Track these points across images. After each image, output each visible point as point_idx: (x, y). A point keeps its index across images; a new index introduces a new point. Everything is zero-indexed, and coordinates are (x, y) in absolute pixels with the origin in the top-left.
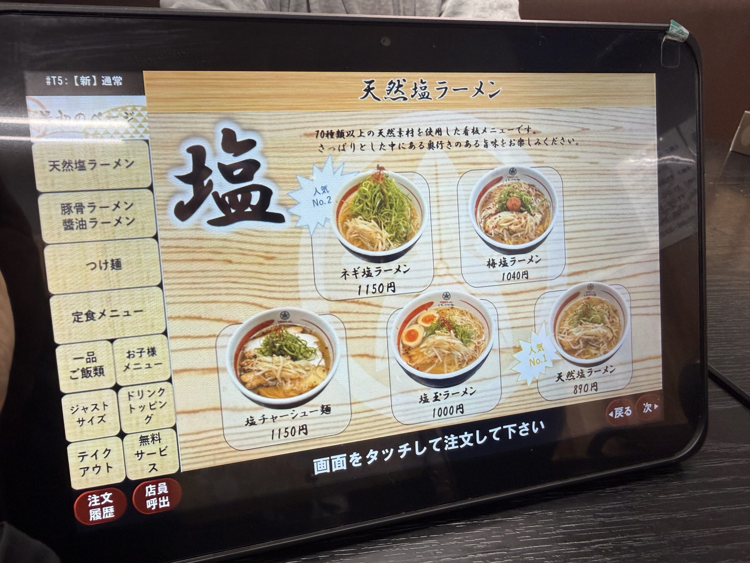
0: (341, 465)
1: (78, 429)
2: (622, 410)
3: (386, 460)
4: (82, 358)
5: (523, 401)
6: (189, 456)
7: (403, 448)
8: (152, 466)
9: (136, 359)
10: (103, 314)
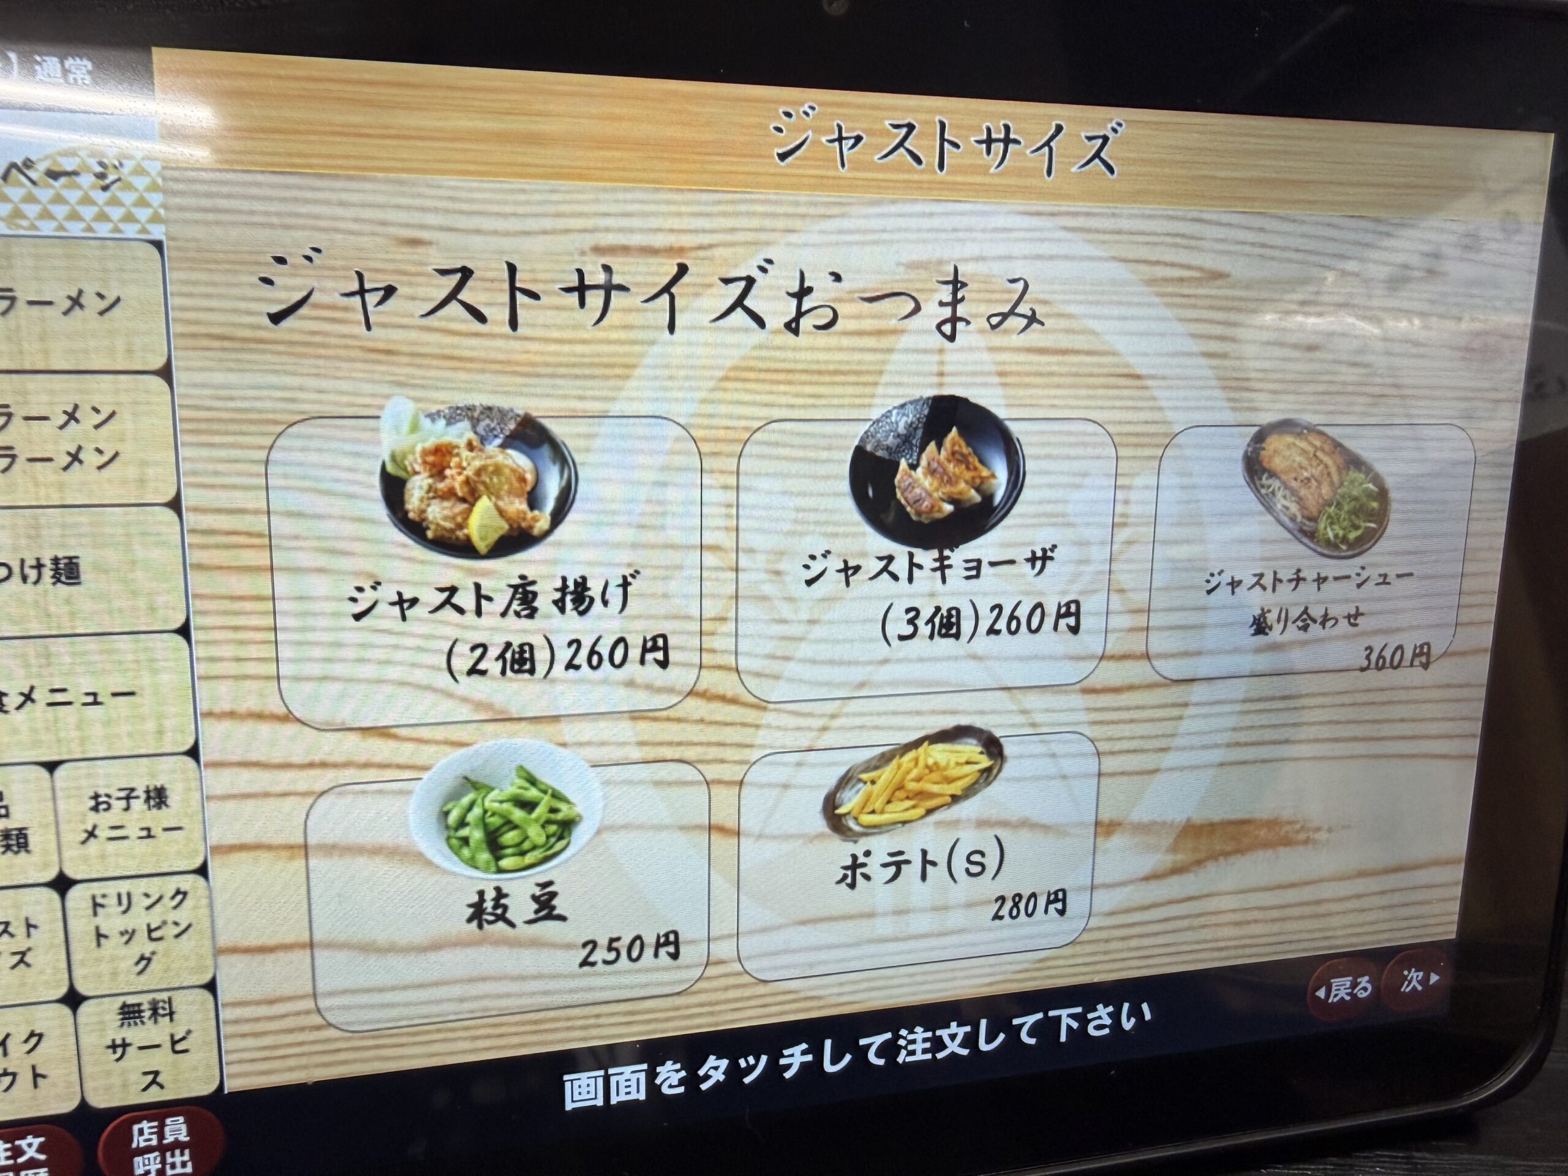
0: (633, 1089)
2: (1348, 984)
3: (747, 1080)
5: (1105, 953)
6: (249, 1055)
7: (792, 1055)
8: (150, 1077)
9: (115, 815)
10: (28, 697)
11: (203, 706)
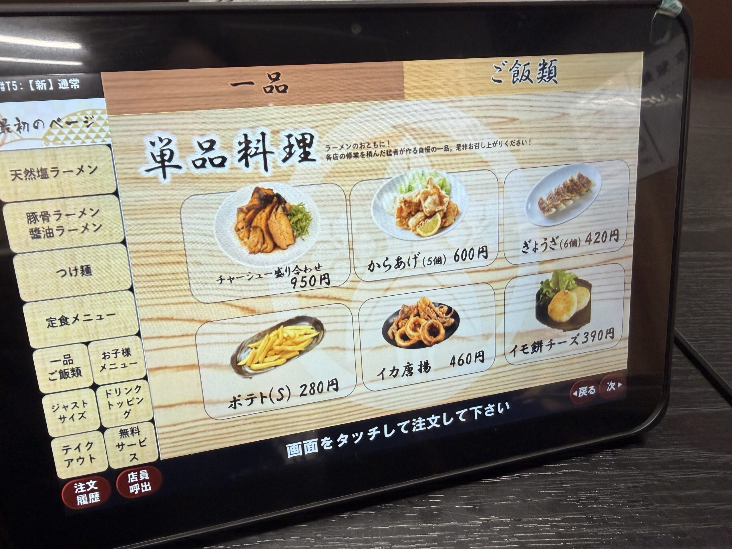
0: (313, 448)
1: (60, 426)
2: (586, 390)
3: (356, 442)
4: (60, 360)
5: (490, 384)
6: (168, 446)
7: (372, 432)
8: (133, 456)
9: (112, 360)
10: (76, 319)
11: (141, 317)
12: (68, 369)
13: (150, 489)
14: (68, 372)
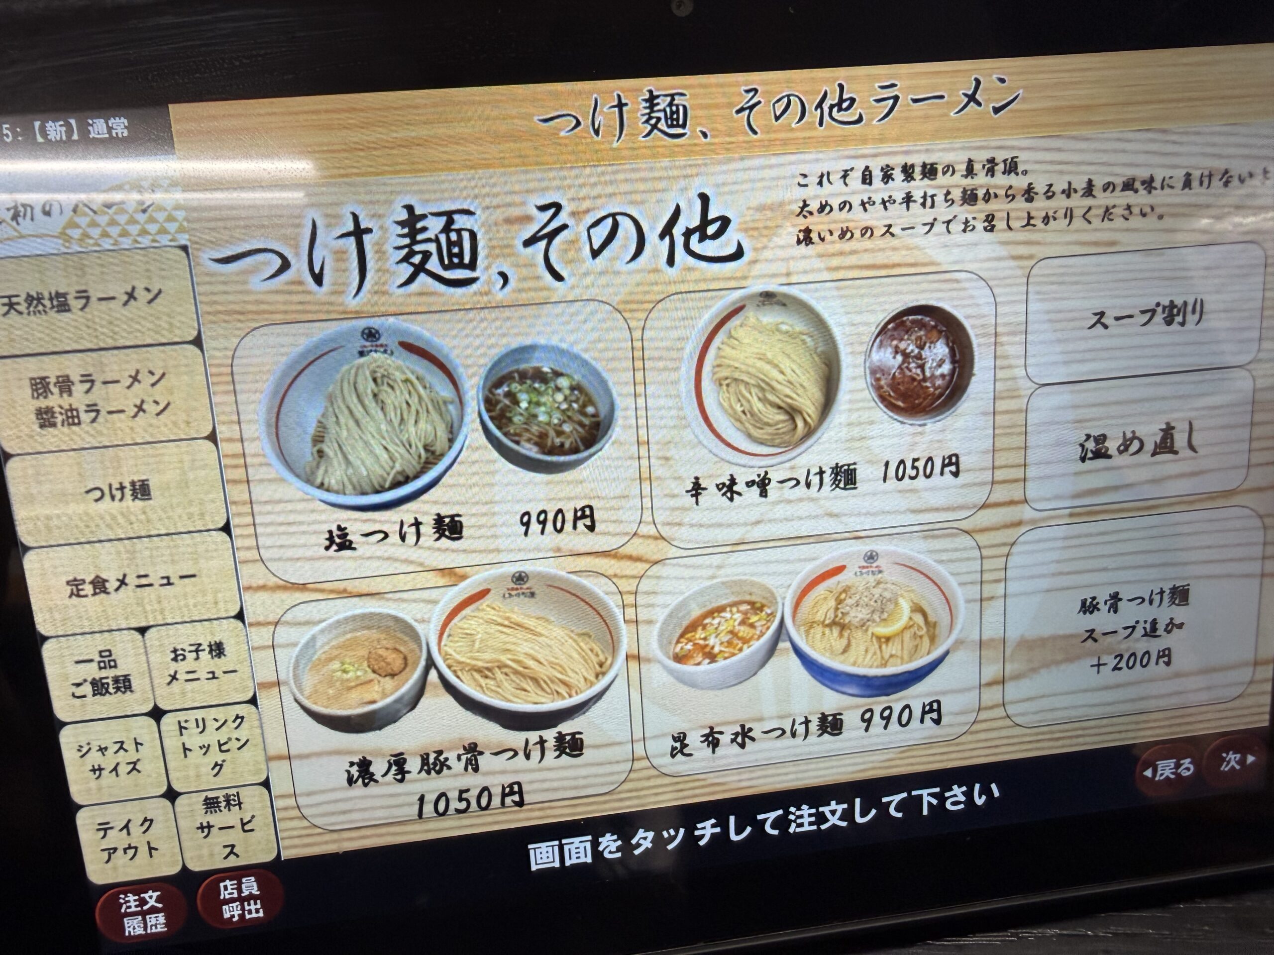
0: (582, 855)
1: (93, 784)
2: (1172, 765)
3: (670, 847)
4: (91, 661)
6: (295, 833)
7: (704, 828)
8: (228, 850)
9: (190, 662)
10: (122, 582)
11: (244, 582)
12: (107, 678)
13: (261, 914)
14: (108, 684)
